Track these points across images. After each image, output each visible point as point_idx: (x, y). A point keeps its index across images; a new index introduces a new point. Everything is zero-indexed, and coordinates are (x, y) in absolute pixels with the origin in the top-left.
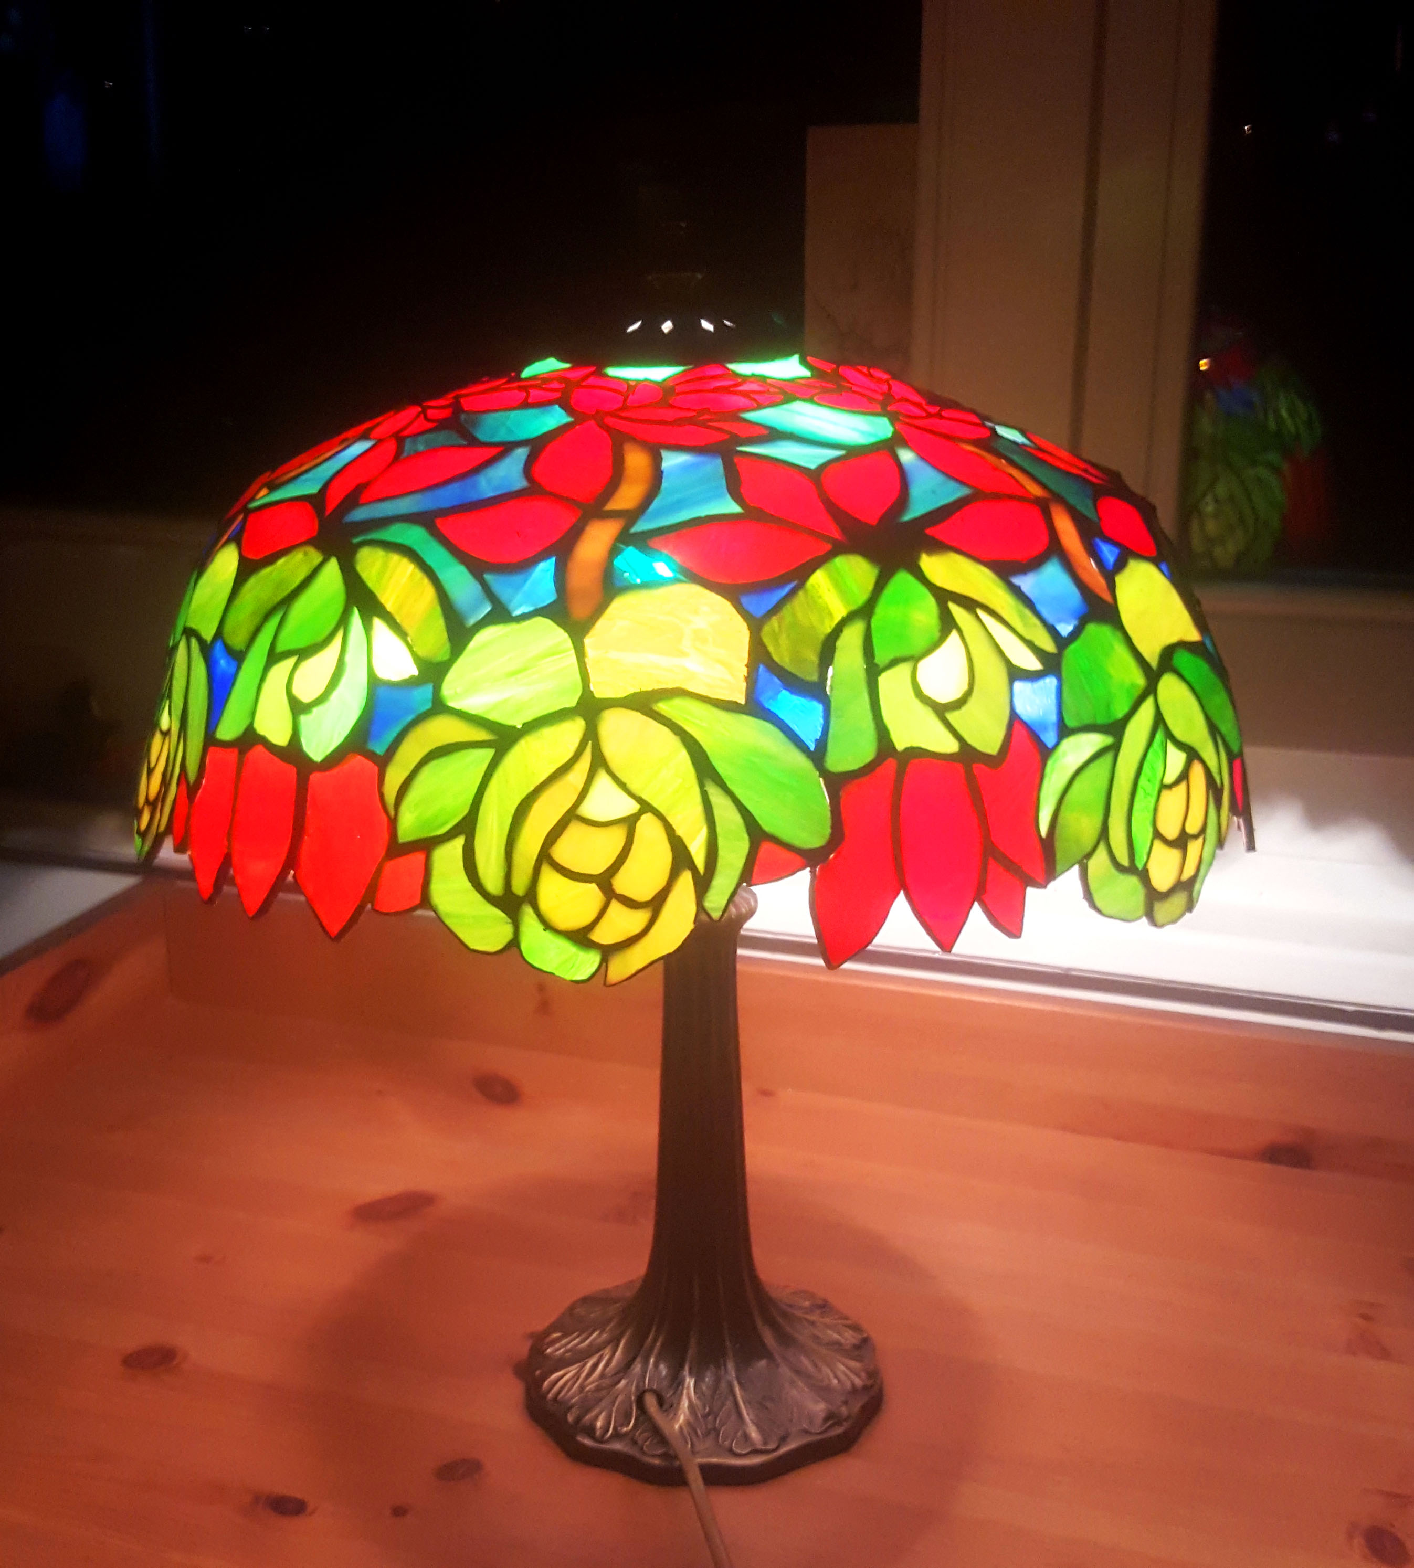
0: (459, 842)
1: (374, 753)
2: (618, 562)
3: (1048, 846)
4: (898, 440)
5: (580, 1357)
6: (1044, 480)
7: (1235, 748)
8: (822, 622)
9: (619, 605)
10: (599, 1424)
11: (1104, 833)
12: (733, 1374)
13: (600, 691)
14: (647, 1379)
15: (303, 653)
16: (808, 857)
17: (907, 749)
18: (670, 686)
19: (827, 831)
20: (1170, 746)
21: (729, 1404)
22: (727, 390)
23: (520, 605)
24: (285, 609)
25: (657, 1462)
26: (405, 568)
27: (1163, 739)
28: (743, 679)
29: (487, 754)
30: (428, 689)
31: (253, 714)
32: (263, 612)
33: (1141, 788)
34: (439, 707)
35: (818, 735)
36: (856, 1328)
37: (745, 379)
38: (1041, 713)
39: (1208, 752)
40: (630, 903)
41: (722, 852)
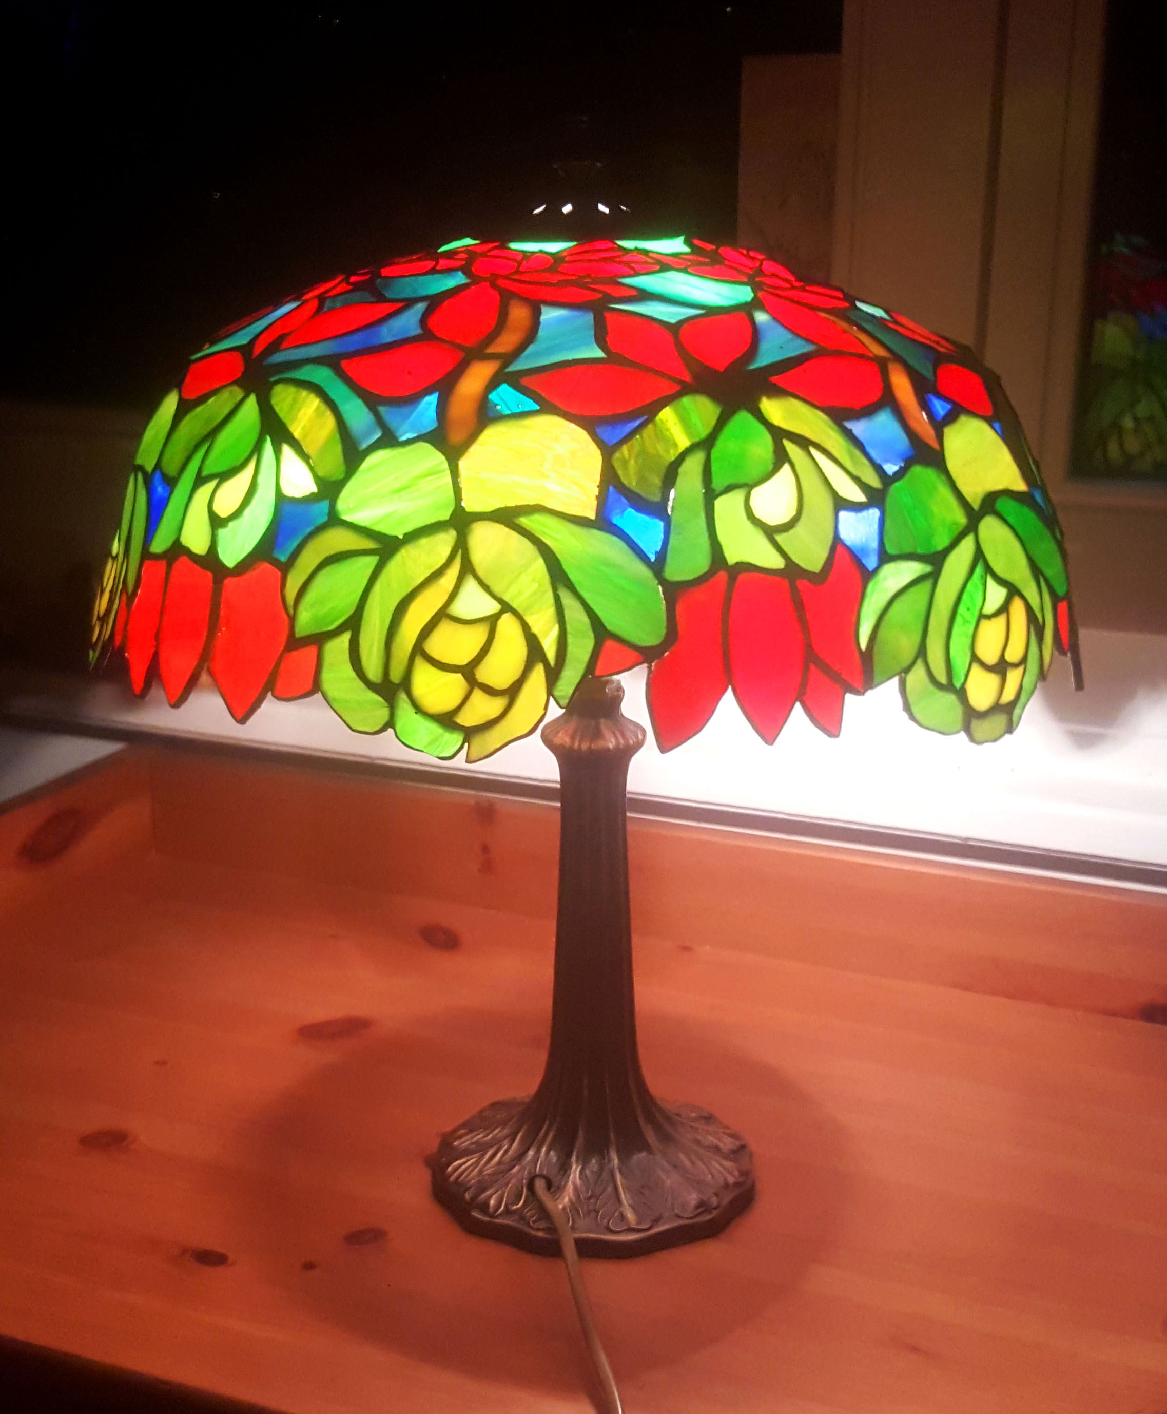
0: (346, 637)
1: (278, 561)
2: (493, 397)
3: (868, 656)
4: (755, 304)
5: (481, 1148)
6: (888, 344)
7: (1061, 590)
8: (668, 452)
9: (492, 435)
10: (492, 1202)
11: (922, 652)
12: (616, 1161)
13: (469, 505)
14: (538, 1166)
15: (224, 476)
16: (645, 654)
17: (737, 563)
18: (531, 502)
19: (663, 632)
20: (990, 581)
21: (610, 1189)
22: (611, 259)
23: (405, 433)
24: (211, 439)
25: (540, 1234)
26: (312, 403)
27: (983, 574)
28: (594, 498)
29: (371, 561)
30: (325, 505)
31: (180, 529)
32: (193, 443)
33: (960, 615)
34: (334, 520)
35: (658, 549)
36: (734, 1136)
37: (627, 251)
38: (864, 540)
39: (1031, 591)
40: (490, 691)
41: (570, 648)
